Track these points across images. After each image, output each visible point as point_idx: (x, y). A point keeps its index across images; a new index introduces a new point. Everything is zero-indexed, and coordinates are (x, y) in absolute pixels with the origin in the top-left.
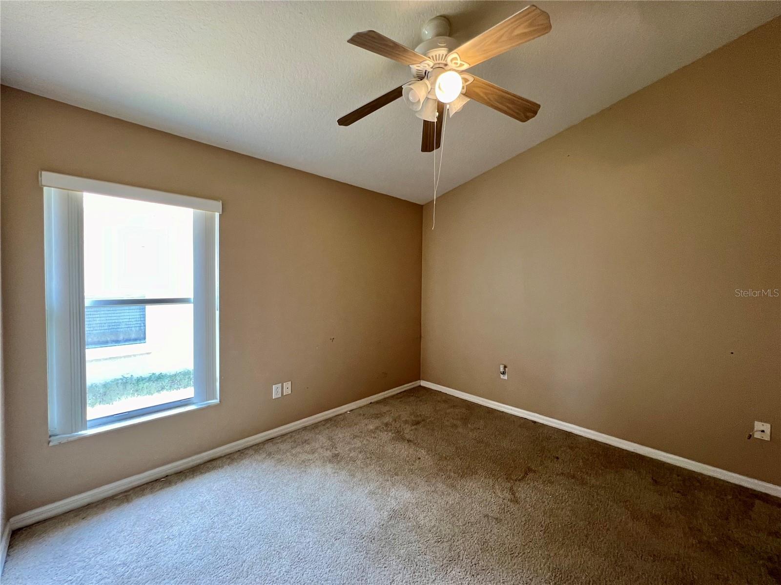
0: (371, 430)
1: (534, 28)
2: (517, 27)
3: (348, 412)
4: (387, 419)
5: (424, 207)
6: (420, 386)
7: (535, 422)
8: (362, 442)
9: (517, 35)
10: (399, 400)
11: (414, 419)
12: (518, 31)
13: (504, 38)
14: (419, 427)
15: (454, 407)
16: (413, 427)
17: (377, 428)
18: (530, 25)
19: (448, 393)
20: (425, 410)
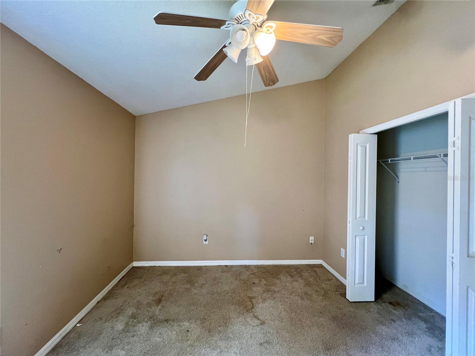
0: (123, 330)
1: (330, 41)
2: (324, 34)
3: (78, 325)
4: (130, 311)
5: (136, 118)
6: (133, 267)
7: (226, 266)
8: (123, 349)
9: (319, 39)
10: (126, 287)
11: (154, 299)
12: (322, 37)
13: (310, 35)
14: (163, 303)
15: (175, 275)
16: (160, 307)
17: (127, 325)
18: (331, 38)
19: (160, 266)
20: (156, 286)
